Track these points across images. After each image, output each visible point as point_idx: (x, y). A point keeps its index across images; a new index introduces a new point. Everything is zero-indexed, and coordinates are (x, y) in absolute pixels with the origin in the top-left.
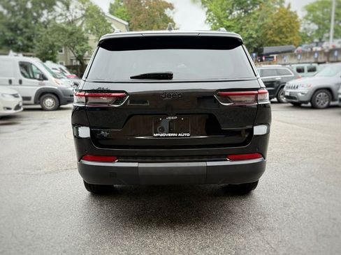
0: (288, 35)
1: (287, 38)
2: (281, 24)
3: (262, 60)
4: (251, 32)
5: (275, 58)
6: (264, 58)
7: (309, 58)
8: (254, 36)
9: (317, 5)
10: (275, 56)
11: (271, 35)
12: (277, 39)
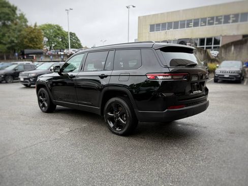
0: (38, 43)
1: (37, 45)
2: (33, 36)
3: (24, 58)
4: (13, 39)
5: (34, 57)
6: (25, 57)
7: (58, 58)
8: (16, 41)
9: (46, 27)
10: (34, 56)
11: (27, 42)
12: (31, 45)
